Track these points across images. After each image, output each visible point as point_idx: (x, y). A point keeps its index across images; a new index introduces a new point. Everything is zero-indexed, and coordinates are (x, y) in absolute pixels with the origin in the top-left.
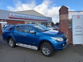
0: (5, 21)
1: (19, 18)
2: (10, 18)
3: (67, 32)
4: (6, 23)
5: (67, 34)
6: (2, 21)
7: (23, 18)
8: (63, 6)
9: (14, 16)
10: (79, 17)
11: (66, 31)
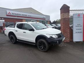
4: (4, 21)
5: (68, 32)
7: (21, 16)
11: (67, 29)
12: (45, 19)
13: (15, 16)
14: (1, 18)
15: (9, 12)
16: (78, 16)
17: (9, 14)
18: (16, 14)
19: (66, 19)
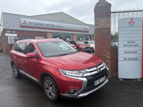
0: (14, 32)
1: (37, 26)
2: (22, 26)
3: (108, 53)
4: (16, 35)
5: (108, 57)
6: (8, 32)
7: (45, 26)
9: (28, 23)
10: (133, 22)
12: (88, 32)
13: (35, 28)
14: (12, 31)
15: (25, 21)
16: (130, 23)
18: (35, 24)
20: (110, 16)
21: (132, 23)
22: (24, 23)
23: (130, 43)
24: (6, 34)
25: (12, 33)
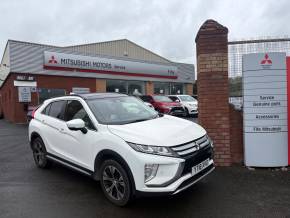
0: (31, 78)
1: (77, 67)
2: (46, 67)
4: (34, 84)
6: (19, 78)
7: (92, 67)
8: (207, 22)
9: (59, 61)
10: (270, 62)
11: (219, 115)
12: (176, 78)
13: (71, 69)
14: (26, 77)
15: (53, 57)
16: (263, 62)
17: (53, 64)
18: (73, 62)
19: (214, 77)
20: (225, 50)
21: (267, 63)
22: (50, 61)
23: (266, 100)
24: (16, 83)
25: (26, 80)
